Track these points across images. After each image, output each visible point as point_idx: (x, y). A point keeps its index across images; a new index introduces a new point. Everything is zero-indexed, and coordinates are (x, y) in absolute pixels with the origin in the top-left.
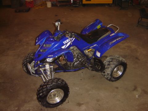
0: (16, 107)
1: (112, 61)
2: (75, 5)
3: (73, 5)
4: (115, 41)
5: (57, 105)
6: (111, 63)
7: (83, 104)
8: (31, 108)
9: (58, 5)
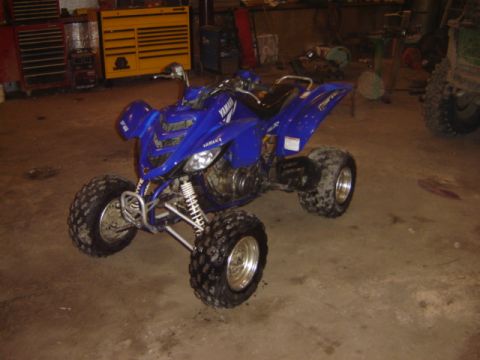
0: (125, 340)
1: (327, 158)
2: (83, 87)
3: (79, 87)
4: (328, 100)
5: (247, 293)
6: (328, 162)
7: (305, 277)
8: (173, 328)
9: (29, 93)
